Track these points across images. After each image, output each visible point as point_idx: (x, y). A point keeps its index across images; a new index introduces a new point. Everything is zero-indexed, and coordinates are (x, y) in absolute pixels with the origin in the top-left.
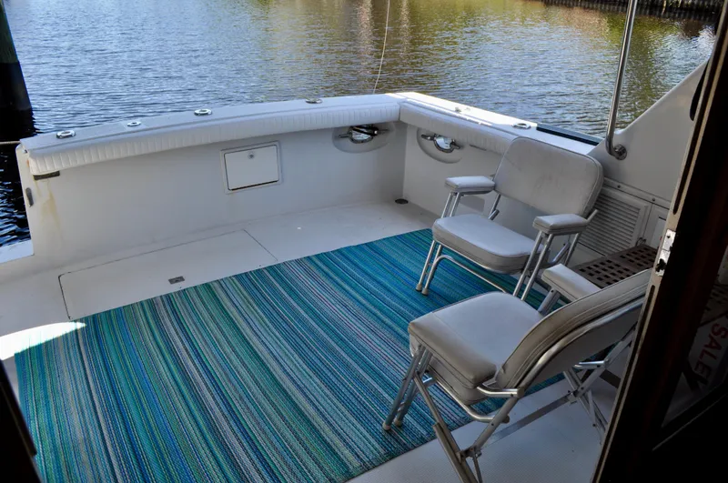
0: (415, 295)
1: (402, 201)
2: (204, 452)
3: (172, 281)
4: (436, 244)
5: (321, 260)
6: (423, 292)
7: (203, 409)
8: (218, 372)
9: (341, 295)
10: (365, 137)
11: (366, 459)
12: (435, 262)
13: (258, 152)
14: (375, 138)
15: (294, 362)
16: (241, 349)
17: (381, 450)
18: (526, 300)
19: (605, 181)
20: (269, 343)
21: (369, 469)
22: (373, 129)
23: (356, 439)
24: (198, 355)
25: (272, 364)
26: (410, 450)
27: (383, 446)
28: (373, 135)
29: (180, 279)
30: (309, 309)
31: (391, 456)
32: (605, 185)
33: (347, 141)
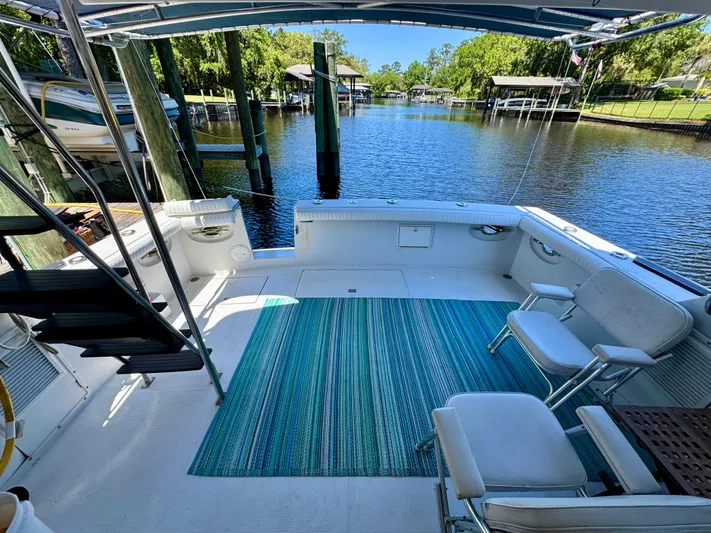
0: (485, 351)
1: (508, 277)
2: (310, 408)
3: (350, 291)
4: (507, 328)
5: (435, 304)
6: (492, 351)
7: (324, 379)
8: (343, 357)
9: (435, 333)
10: (493, 231)
11: (393, 467)
12: (506, 335)
13: (421, 230)
14: (499, 234)
15: (386, 370)
16: (361, 346)
17: (406, 464)
18: (554, 411)
19: (692, 331)
20: (379, 350)
21: (391, 475)
22: (499, 229)
23: (394, 446)
24: (339, 342)
25: (373, 366)
26: (425, 476)
27: (408, 462)
28: (498, 231)
29: (355, 291)
30: (412, 336)
31: (411, 473)
32: (692, 334)
33: (480, 232)
